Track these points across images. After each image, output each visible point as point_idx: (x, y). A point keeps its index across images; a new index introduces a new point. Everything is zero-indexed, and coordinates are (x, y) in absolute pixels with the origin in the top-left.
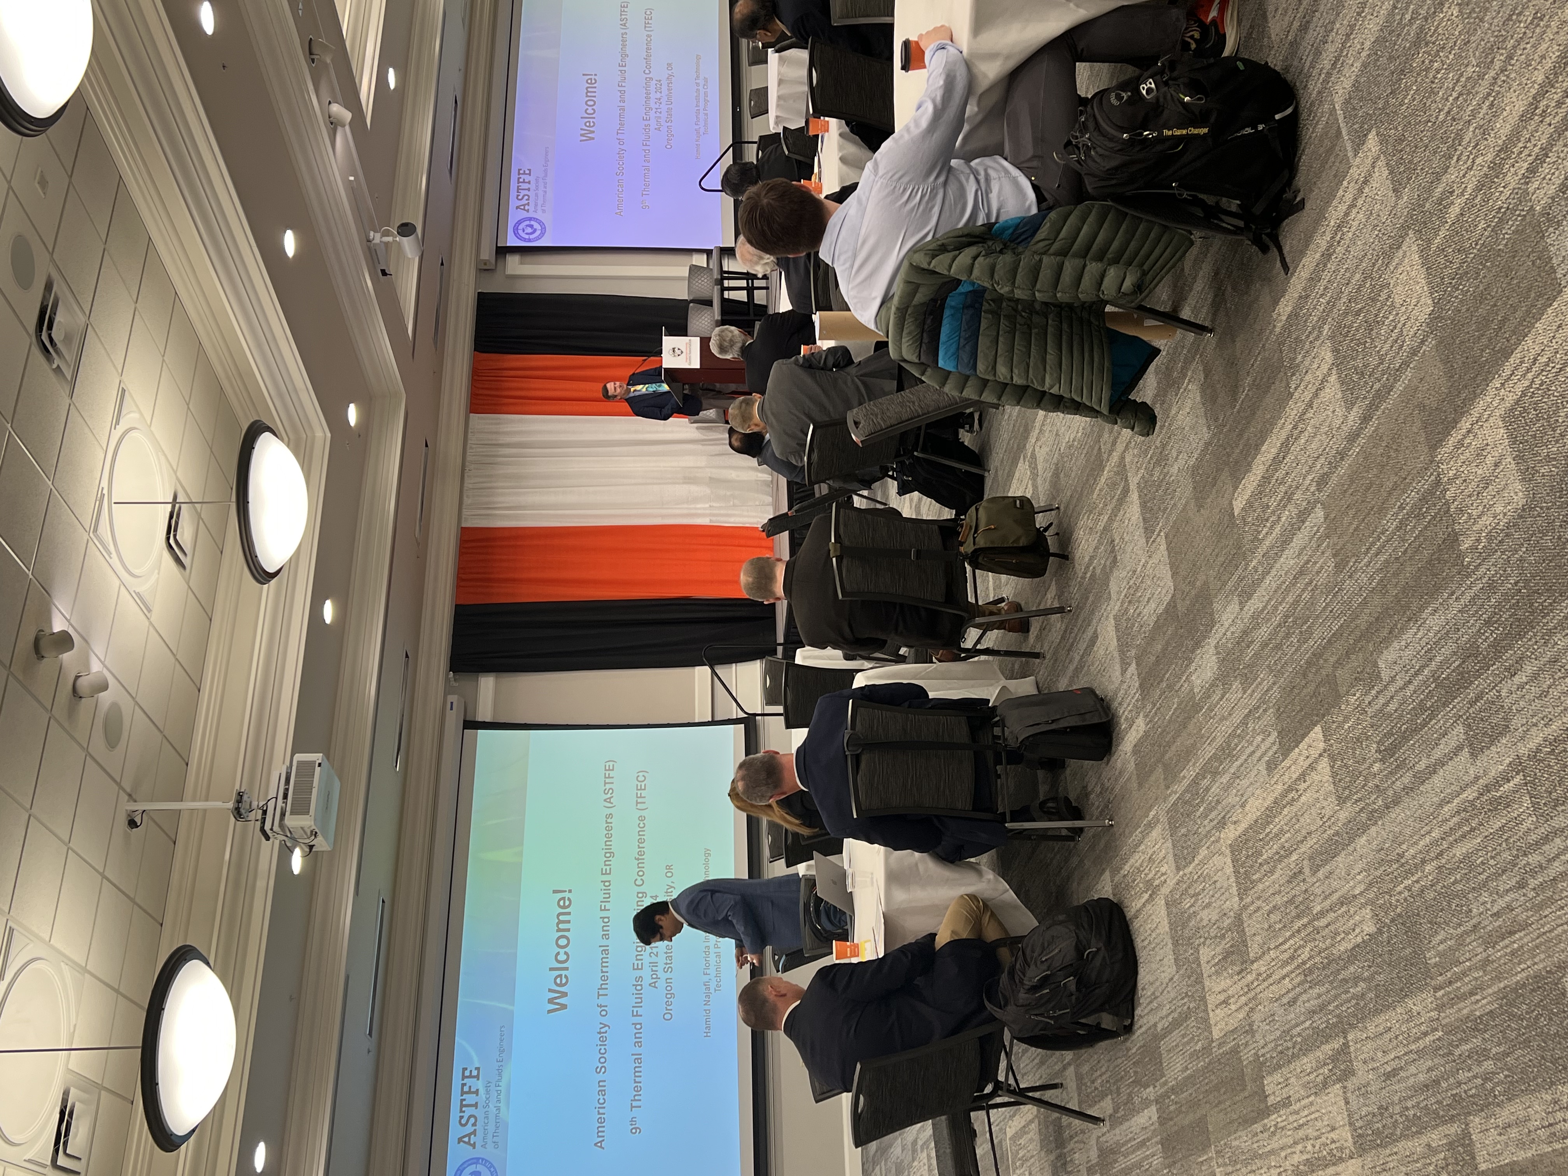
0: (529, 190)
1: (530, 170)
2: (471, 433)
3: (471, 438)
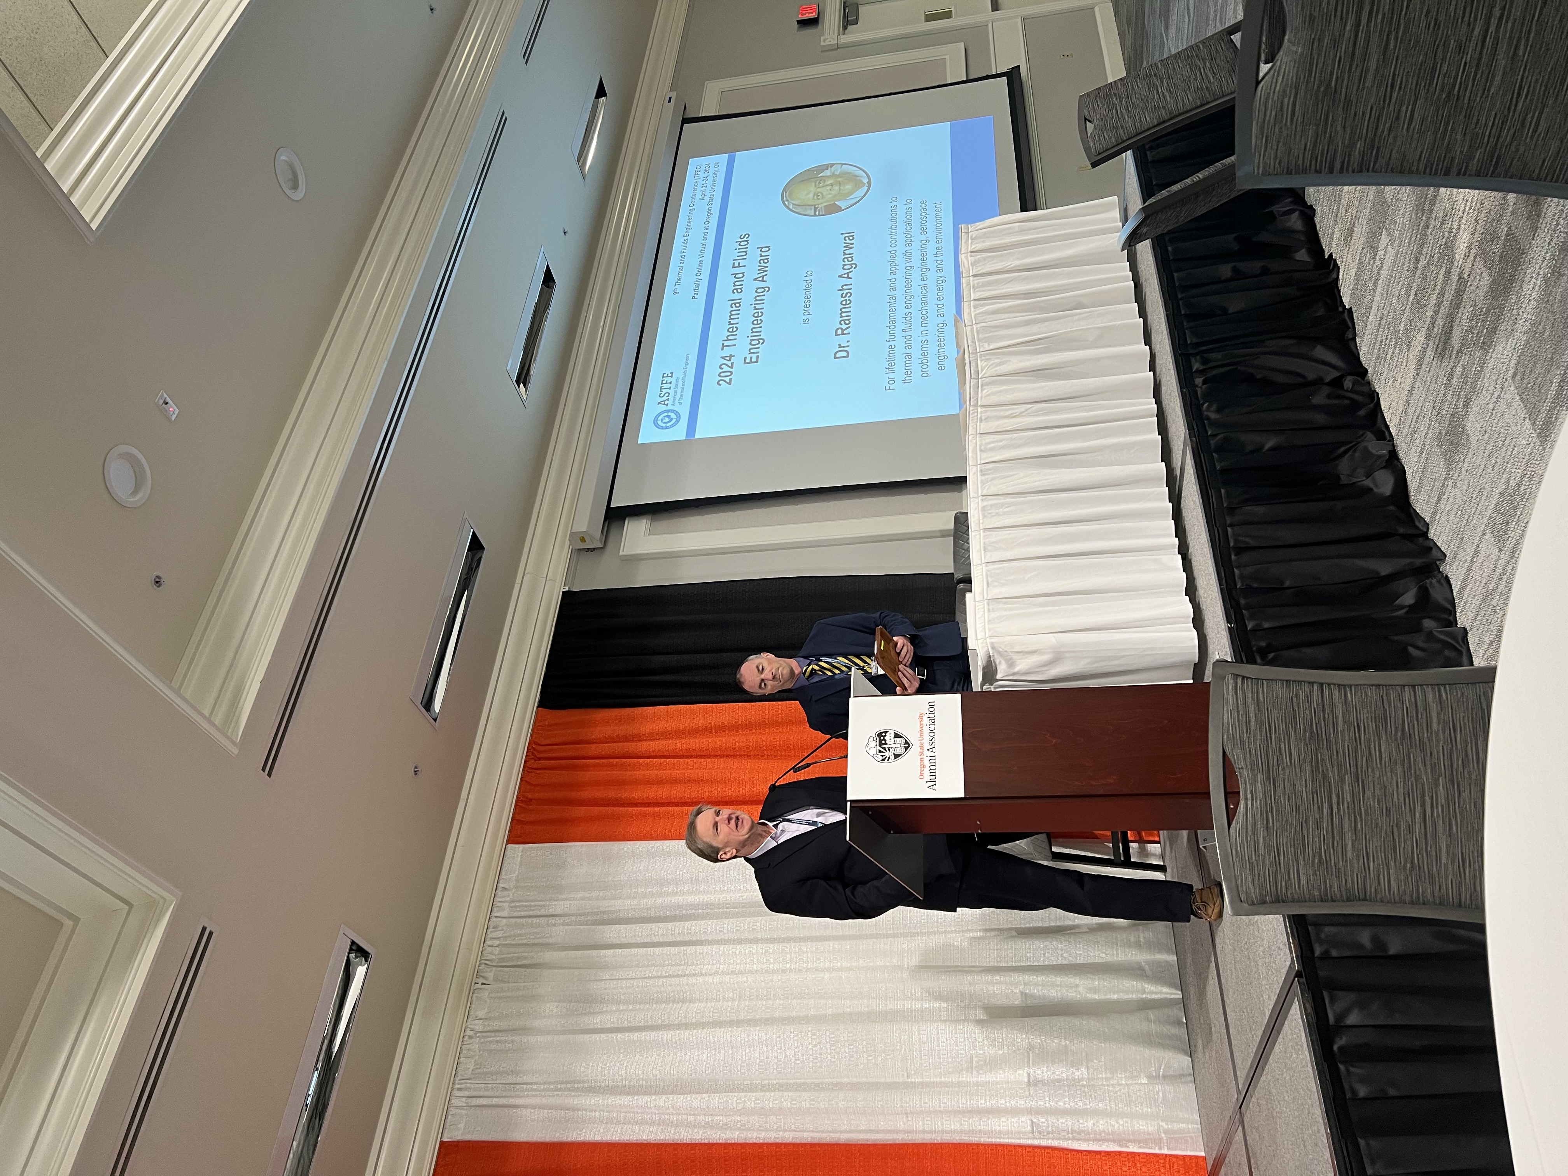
2: (502, 891)
3: (500, 904)
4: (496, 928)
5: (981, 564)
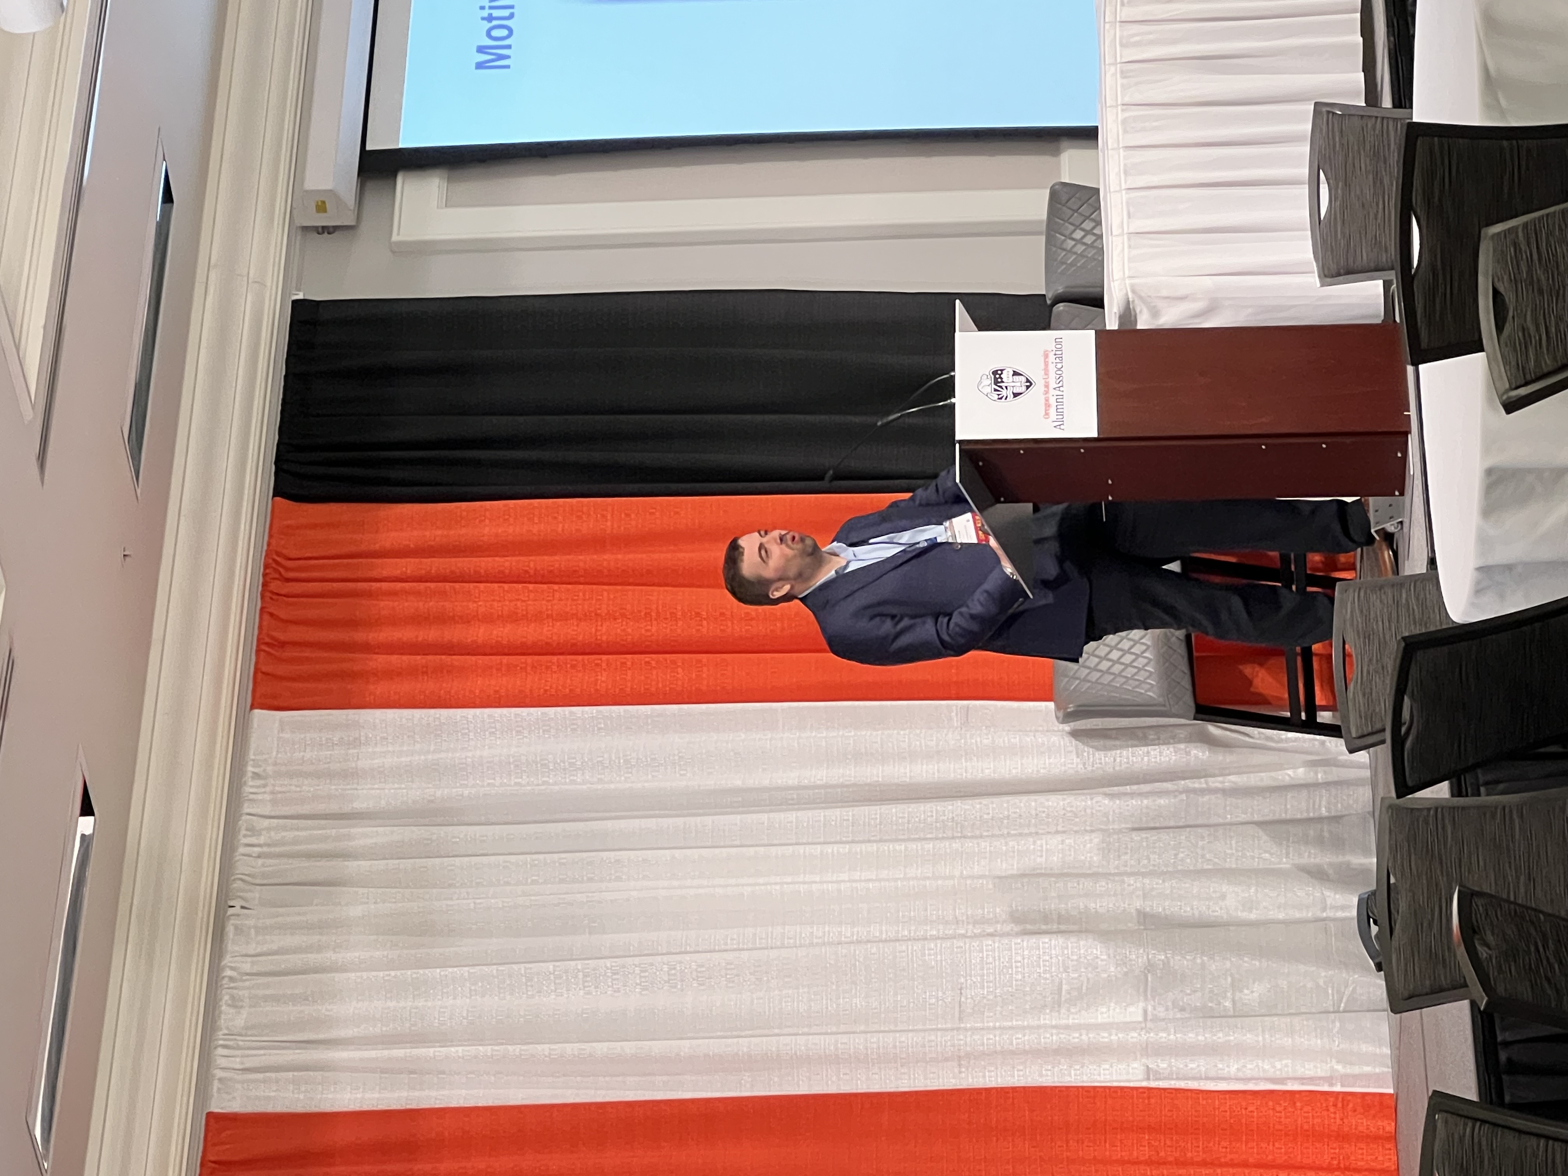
2: (253, 778)
3: (251, 796)
4: (253, 831)
5: (1120, 191)
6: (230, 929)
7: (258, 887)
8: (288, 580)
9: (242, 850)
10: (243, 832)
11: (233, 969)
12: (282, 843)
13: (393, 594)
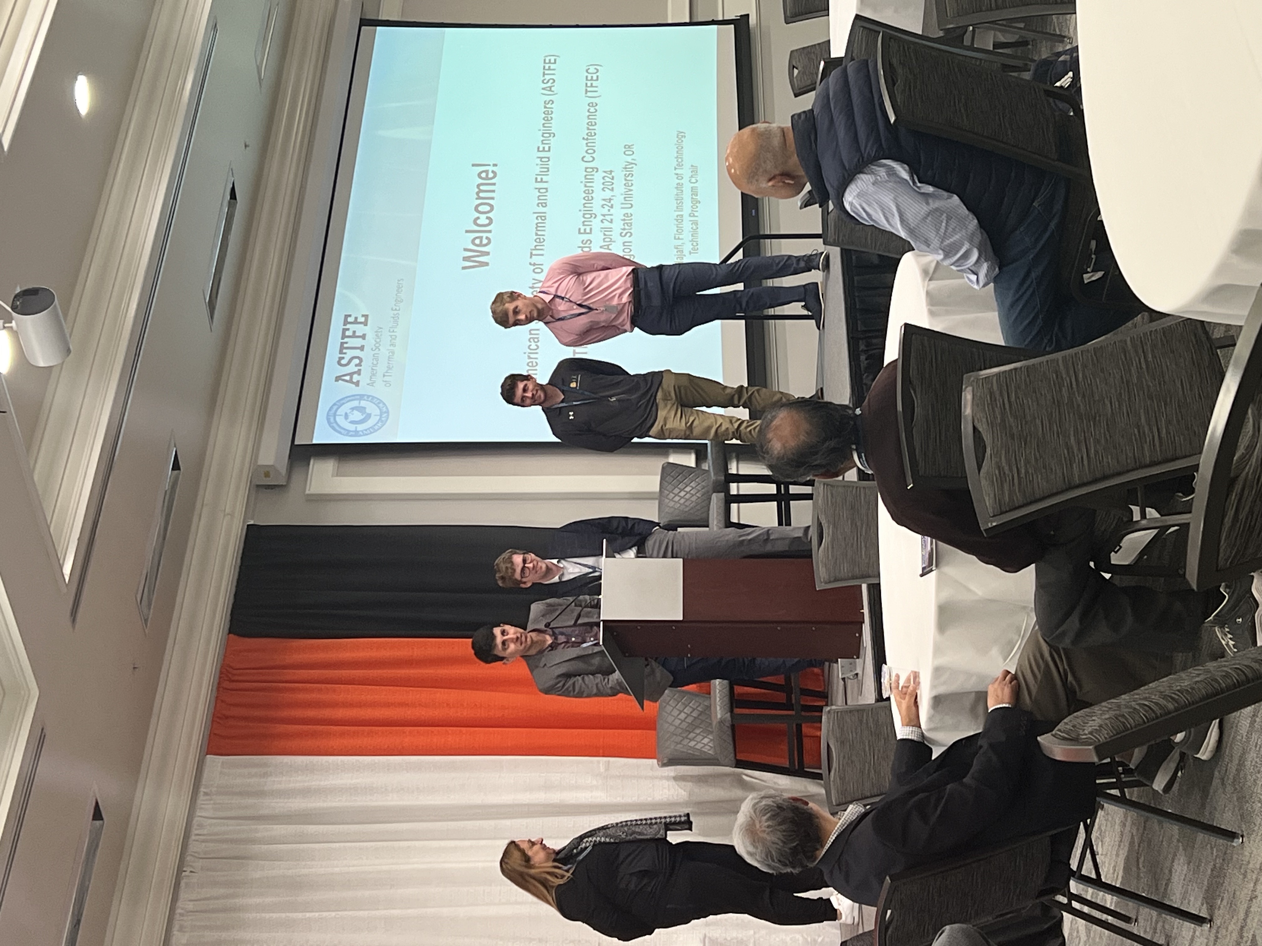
0: (362, 348)
1: (366, 316)
2: (204, 795)
3: (203, 806)
4: (201, 826)
6: (183, 884)
7: (201, 860)
8: (233, 681)
9: (193, 837)
10: (195, 827)
11: (182, 909)
12: (216, 834)
13: (293, 690)
